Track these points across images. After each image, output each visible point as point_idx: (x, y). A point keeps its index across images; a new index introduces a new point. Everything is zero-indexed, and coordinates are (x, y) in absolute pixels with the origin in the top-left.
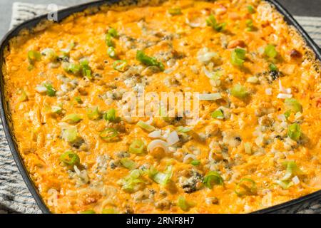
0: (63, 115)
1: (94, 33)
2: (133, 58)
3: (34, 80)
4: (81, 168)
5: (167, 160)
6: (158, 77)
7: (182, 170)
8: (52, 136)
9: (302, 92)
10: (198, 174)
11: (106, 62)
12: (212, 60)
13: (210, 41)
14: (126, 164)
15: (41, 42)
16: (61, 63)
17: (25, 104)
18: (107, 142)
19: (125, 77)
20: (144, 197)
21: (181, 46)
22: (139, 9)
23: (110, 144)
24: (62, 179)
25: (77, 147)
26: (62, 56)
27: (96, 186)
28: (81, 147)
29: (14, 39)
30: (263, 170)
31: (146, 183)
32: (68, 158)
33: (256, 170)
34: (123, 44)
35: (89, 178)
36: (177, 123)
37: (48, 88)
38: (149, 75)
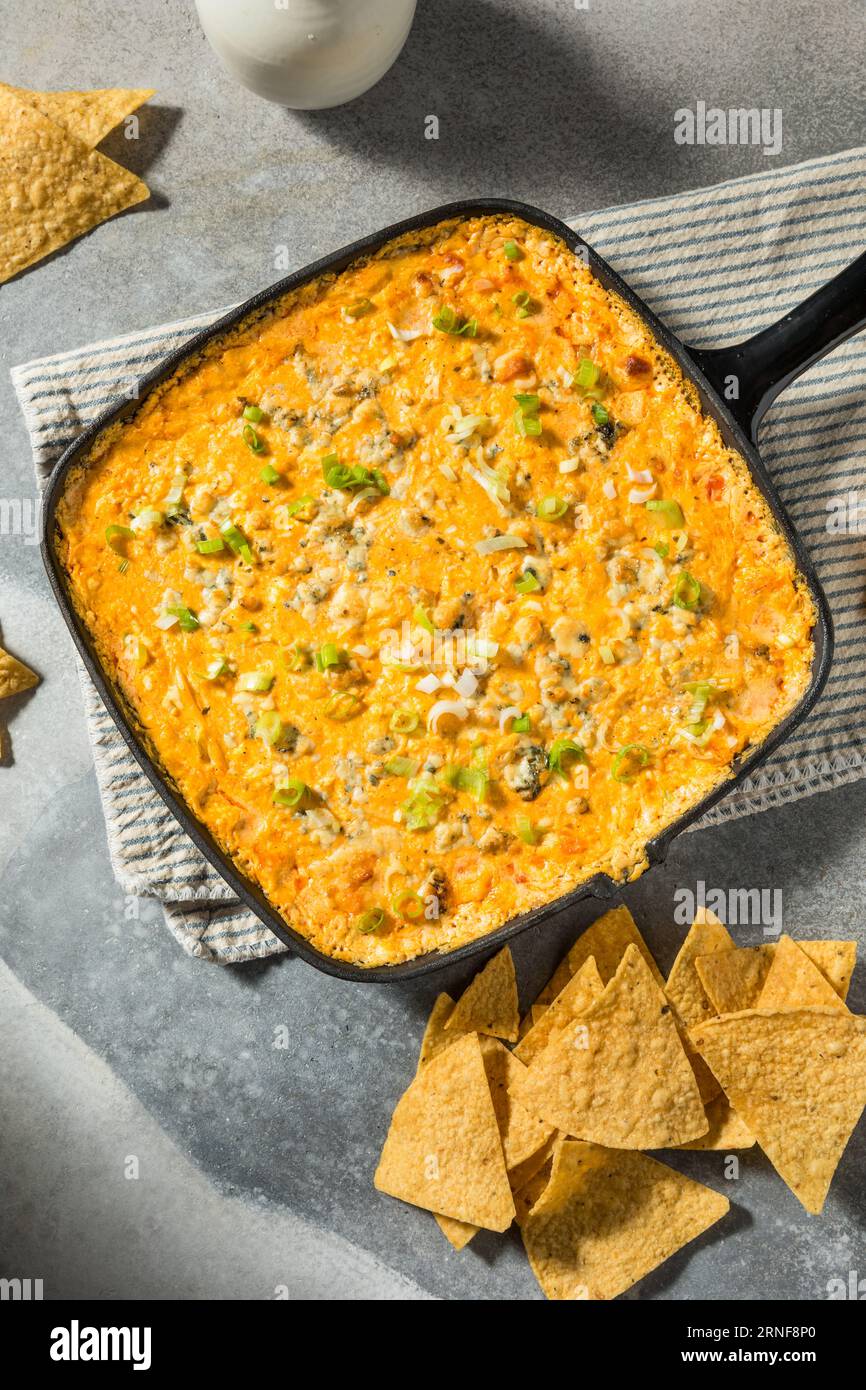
0: (235, 676)
1: (213, 422)
2: (317, 475)
3: (143, 596)
4: (317, 803)
5: (472, 735)
6: (383, 514)
7: (502, 753)
8: (234, 740)
9: (672, 466)
11: (268, 502)
12: (476, 432)
13: (455, 374)
14: (396, 768)
15: (118, 488)
16: (178, 533)
17: (152, 671)
18: (343, 721)
19: (319, 537)
20: (454, 838)
22: (284, 323)
23: (350, 725)
24: (291, 840)
25: (291, 750)
26: (173, 512)
27: (358, 836)
28: (298, 747)
29: (62, 504)
30: (646, 699)
31: (447, 801)
33: (634, 700)
34: (284, 438)
35: (339, 821)
38: (363, 512)
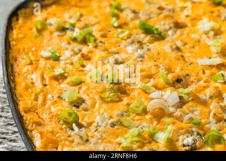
0: (66, 78)
1: (99, 7)
2: (136, 28)
3: (40, 47)
4: (80, 126)
5: (167, 120)
6: (160, 44)
7: (182, 129)
8: (53, 97)
10: (198, 134)
11: (110, 31)
12: (213, 29)
13: (210, 14)
14: (125, 123)
15: (49, 14)
16: (66, 32)
17: (30, 67)
18: (107, 102)
19: (127, 44)
21: (182, 18)
23: (110, 104)
24: (60, 137)
25: (78, 107)
26: (67, 26)
27: (94, 144)
28: (81, 106)
29: (23, 11)
31: (146, 142)
32: (68, 117)
34: (127, 15)
35: (88, 136)
36: (178, 85)
37: (53, 53)
38: (151, 42)
